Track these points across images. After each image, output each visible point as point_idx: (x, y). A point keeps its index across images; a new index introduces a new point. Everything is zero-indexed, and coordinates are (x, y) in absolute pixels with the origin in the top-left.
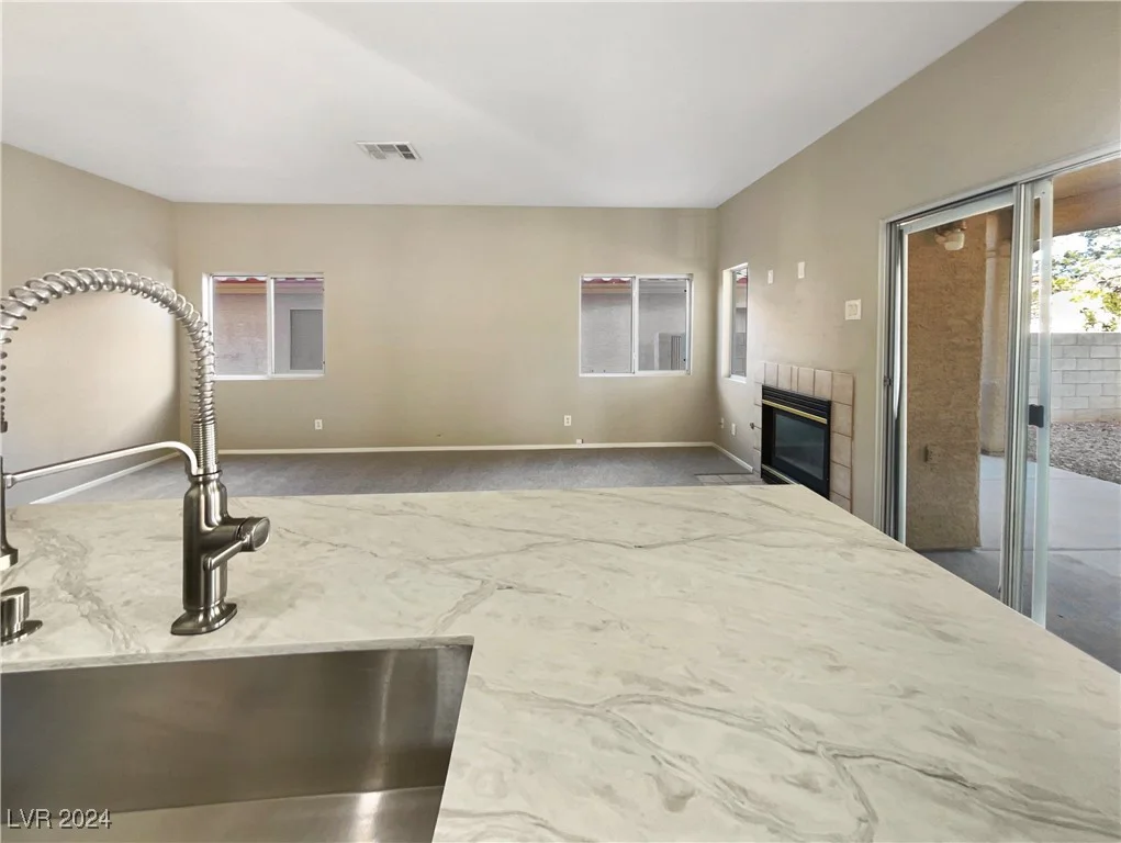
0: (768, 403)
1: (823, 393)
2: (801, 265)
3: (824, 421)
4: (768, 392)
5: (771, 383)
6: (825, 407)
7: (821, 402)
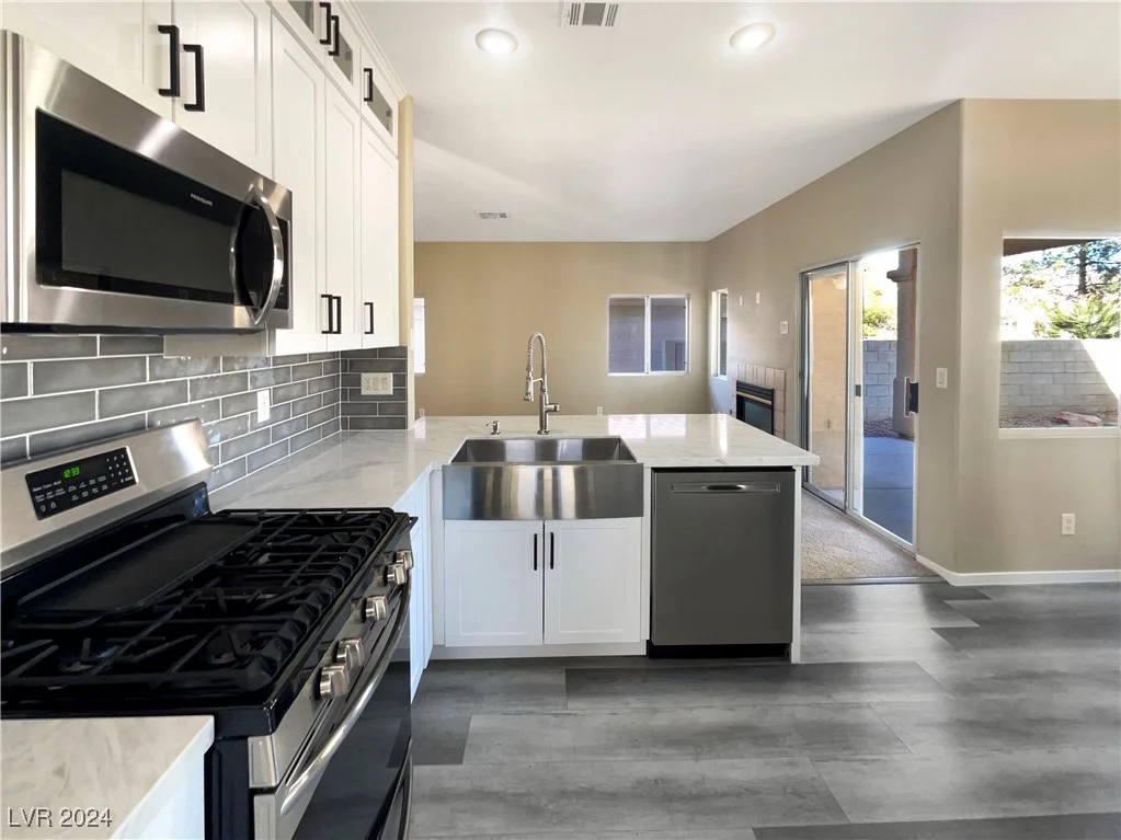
0: (740, 393)
1: (770, 386)
2: (758, 294)
3: (769, 402)
4: (740, 386)
5: (741, 380)
6: (770, 394)
7: (768, 390)
